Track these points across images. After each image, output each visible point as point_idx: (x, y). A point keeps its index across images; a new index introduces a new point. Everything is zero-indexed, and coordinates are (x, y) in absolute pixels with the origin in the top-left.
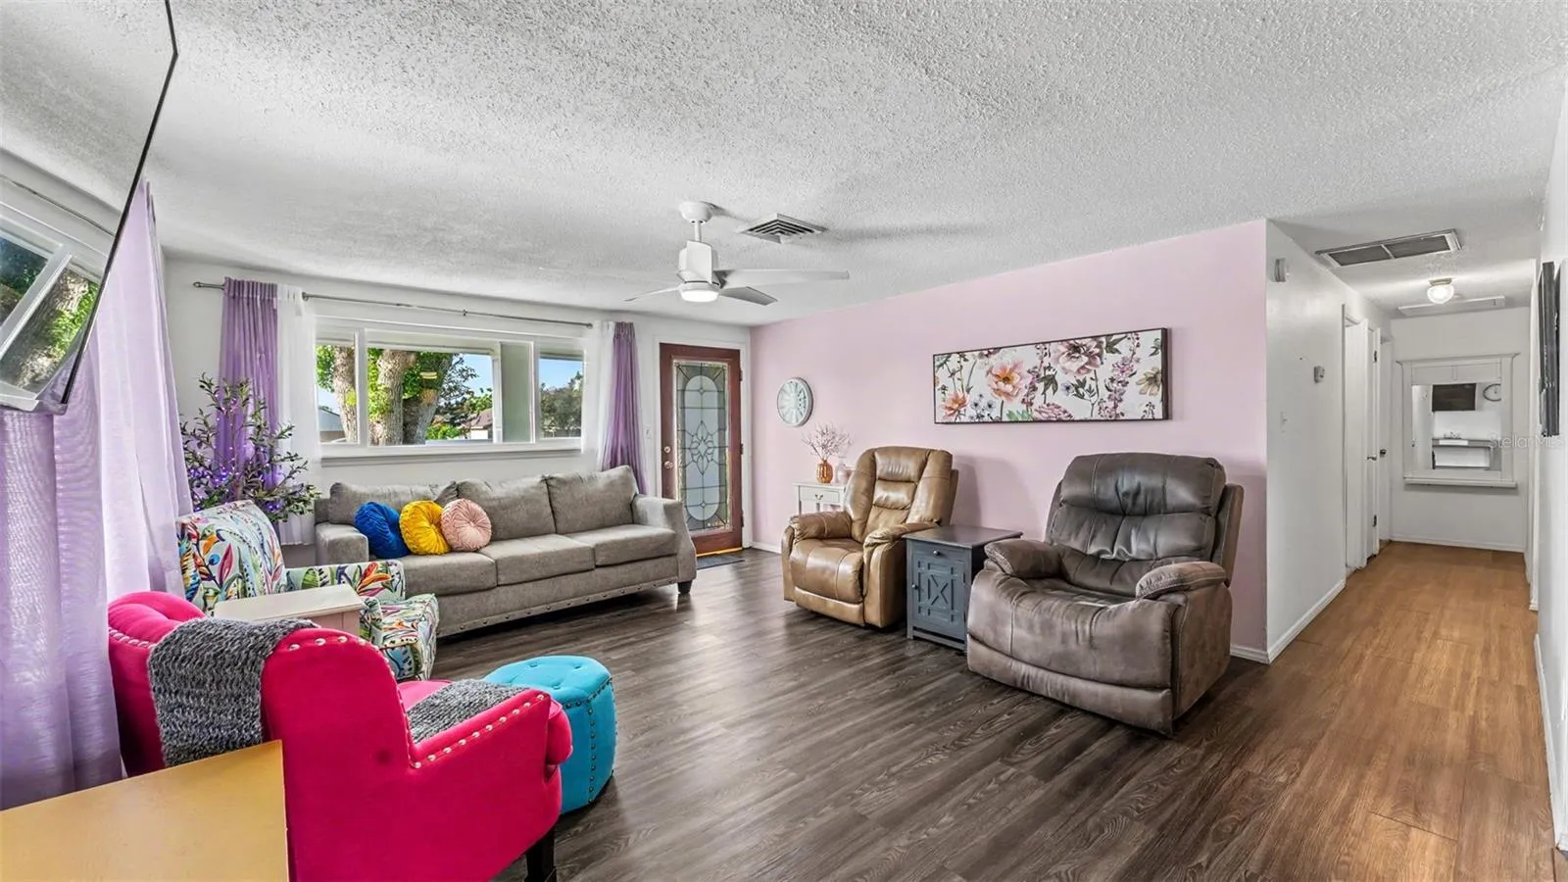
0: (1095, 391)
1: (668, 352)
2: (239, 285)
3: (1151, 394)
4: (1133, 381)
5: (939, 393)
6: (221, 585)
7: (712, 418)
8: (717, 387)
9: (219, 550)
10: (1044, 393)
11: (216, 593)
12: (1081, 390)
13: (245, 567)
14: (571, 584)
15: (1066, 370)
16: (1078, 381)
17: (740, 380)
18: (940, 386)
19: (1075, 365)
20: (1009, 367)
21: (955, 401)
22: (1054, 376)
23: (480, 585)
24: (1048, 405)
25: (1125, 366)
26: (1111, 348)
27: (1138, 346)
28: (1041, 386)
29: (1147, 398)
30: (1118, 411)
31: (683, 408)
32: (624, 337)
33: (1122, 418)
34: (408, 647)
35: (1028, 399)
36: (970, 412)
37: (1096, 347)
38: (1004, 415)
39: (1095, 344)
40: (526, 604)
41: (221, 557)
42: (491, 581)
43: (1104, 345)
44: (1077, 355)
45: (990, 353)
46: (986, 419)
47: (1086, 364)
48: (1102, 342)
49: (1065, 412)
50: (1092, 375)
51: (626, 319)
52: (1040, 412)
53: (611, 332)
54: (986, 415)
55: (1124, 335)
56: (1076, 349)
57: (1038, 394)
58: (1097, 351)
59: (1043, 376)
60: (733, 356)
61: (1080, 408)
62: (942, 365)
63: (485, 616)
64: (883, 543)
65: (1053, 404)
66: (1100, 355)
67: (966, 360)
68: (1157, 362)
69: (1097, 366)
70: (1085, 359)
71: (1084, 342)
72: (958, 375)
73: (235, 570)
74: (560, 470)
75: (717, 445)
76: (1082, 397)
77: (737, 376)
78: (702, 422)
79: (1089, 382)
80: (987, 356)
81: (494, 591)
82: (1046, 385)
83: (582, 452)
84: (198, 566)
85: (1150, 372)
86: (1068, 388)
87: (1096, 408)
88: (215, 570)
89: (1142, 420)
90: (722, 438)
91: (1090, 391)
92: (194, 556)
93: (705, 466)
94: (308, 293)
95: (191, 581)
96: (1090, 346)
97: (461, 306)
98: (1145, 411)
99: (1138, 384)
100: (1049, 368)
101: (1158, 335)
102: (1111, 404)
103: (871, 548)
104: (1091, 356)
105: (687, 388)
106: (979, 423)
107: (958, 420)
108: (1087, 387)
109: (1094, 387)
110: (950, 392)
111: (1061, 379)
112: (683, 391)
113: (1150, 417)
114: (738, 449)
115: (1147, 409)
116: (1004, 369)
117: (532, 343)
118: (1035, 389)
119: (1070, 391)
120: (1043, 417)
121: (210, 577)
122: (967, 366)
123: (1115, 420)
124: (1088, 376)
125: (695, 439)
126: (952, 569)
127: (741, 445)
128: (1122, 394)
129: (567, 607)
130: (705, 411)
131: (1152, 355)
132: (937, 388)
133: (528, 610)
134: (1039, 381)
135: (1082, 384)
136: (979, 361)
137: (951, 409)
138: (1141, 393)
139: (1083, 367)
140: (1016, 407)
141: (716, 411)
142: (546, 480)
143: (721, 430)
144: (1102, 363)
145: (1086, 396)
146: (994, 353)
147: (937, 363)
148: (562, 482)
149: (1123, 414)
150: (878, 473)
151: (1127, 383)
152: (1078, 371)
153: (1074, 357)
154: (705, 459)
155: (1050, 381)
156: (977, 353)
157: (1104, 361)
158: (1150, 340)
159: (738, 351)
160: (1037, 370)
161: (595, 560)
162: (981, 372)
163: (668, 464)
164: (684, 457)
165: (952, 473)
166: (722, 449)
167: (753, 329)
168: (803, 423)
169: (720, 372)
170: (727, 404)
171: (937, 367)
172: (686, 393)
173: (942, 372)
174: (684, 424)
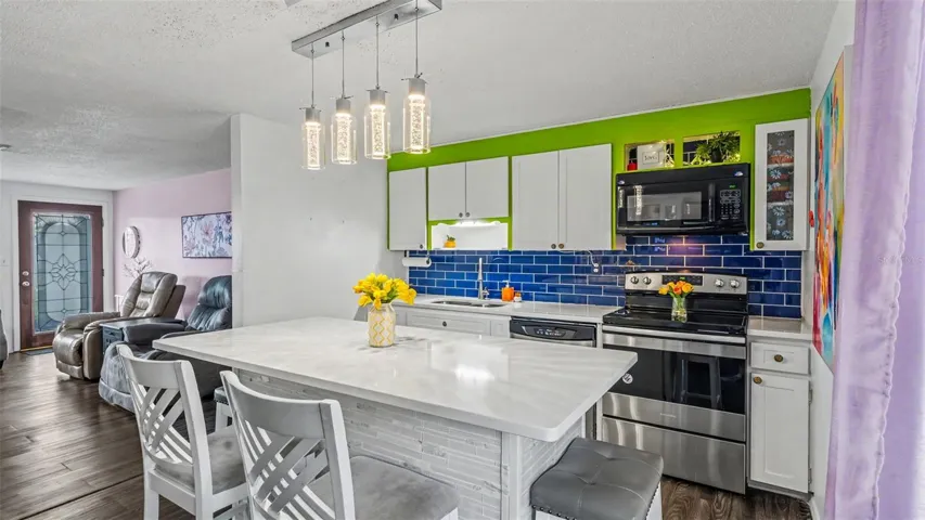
1: (26, 206)
5: (184, 240)
7: (74, 253)
8: (79, 230)
10: (219, 242)
15: (226, 229)
17: (102, 225)
18: (184, 235)
19: (228, 227)
20: (208, 227)
21: (189, 245)
22: (222, 232)
28: (218, 238)
31: (43, 245)
35: (214, 245)
36: (195, 252)
38: (207, 254)
45: (201, 217)
46: (201, 256)
49: (226, 252)
52: (218, 253)
54: (201, 253)
56: (229, 218)
57: (217, 242)
59: (219, 232)
60: (96, 211)
62: (185, 223)
65: (222, 248)
67: (193, 221)
72: (190, 230)
75: (78, 270)
77: (99, 223)
78: (63, 254)
80: (200, 219)
82: (220, 237)
86: (227, 239)
90: (84, 265)
93: (65, 285)
100: (221, 227)
105: (47, 231)
106: (198, 257)
107: (192, 256)
110: (188, 239)
111: (224, 234)
112: (44, 233)
114: (99, 273)
116: (206, 227)
119: (227, 241)
120: (220, 255)
122: (194, 223)
125: (56, 266)
127: (103, 270)
130: (66, 247)
132: (183, 237)
134: (218, 235)
136: (198, 222)
137: (188, 249)
141: (78, 247)
143: (83, 259)
146: (203, 218)
147: (183, 222)
150: (141, 288)
153: (228, 222)
154: (66, 279)
156: (197, 217)
159: (101, 207)
160: (217, 229)
162: (198, 228)
163: (25, 283)
164: (44, 278)
165: (175, 287)
166: (84, 273)
167: (114, 193)
168: (135, 256)
169: (84, 220)
170: (90, 242)
171: (183, 224)
172: (46, 235)
173: (185, 227)
174: (44, 255)
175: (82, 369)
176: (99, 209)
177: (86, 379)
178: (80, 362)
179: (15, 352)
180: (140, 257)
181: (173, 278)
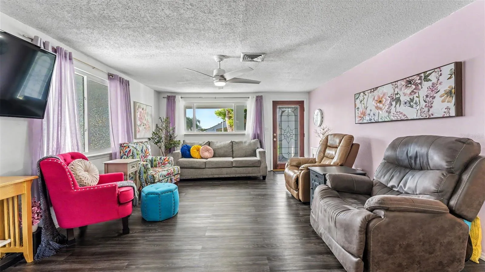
0: (419, 103)
1: (275, 104)
2: (169, 96)
3: (448, 102)
4: (437, 95)
5: (356, 110)
6: (127, 157)
7: (292, 125)
8: (294, 114)
9: (128, 150)
10: (395, 107)
11: (126, 158)
12: (412, 103)
13: (134, 154)
14: (225, 171)
15: (405, 94)
16: (410, 99)
17: (304, 111)
18: (357, 108)
19: (408, 91)
20: (381, 96)
21: (362, 114)
22: (399, 97)
23: (201, 167)
24: (397, 112)
25: (434, 88)
26: (426, 79)
27: (441, 75)
28: (394, 103)
29: (446, 104)
30: (430, 113)
31: (281, 121)
32: (259, 100)
33: (432, 117)
34: (152, 176)
35: (389, 110)
36: (367, 118)
37: (419, 80)
38: (379, 119)
39: (418, 78)
40: (213, 174)
41: (128, 151)
42: (204, 167)
43: (423, 78)
44: (410, 85)
45: (374, 90)
46: (373, 121)
47: (414, 89)
48: (422, 76)
49: (404, 115)
50: (417, 95)
51: (260, 95)
52: (394, 116)
53: (255, 99)
54: (373, 119)
55: (433, 71)
56: (409, 82)
57: (393, 107)
58: (419, 81)
59: (395, 98)
60: (301, 103)
61: (411, 113)
62: (357, 98)
63: (202, 175)
64: (304, 170)
65: (400, 112)
66: (421, 84)
67: (366, 95)
68: (452, 83)
69: (420, 90)
70: (414, 87)
71: (413, 78)
72: (363, 102)
73: (131, 154)
74: (236, 139)
75: (294, 134)
76: (412, 107)
77: (302, 109)
78: (288, 126)
79: (416, 99)
80: (373, 92)
81: (205, 169)
82: (396, 102)
83: (246, 135)
84: (123, 152)
85: (447, 88)
86: (406, 103)
87: (419, 111)
88: (126, 154)
89: (443, 117)
90: (296, 131)
91: (416, 103)
92: (123, 150)
93: (289, 141)
94: (182, 97)
95: (122, 155)
96: (416, 80)
97: (214, 96)
98: (445, 112)
99: (441, 97)
100: (398, 94)
101: (452, 66)
102: (426, 109)
103: (301, 171)
104: (416, 85)
105: (283, 115)
106: (370, 123)
107: (363, 122)
108: (414, 102)
109: (418, 101)
110: (361, 110)
111: (403, 99)
112: (281, 116)
113: (448, 115)
114: (303, 135)
115: (446, 110)
116: (379, 97)
117: (234, 104)
118: (392, 105)
119: (407, 104)
120: (395, 118)
121: (125, 155)
122: (366, 97)
123: (429, 118)
124: (415, 96)
125: (286, 131)
126: (320, 183)
127: (304, 134)
128: (432, 103)
129: (224, 177)
130: (289, 122)
131: (448, 79)
132: (356, 109)
133: (213, 176)
134: (393, 101)
135: (412, 100)
136: (370, 95)
137: (360, 117)
138: (443, 101)
139: (413, 91)
140: (383, 115)
141: (294, 122)
142: (232, 142)
143: (296, 128)
144: (422, 88)
145: (414, 106)
146: (376, 90)
147: (356, 98)
148: (237, 143)
149: (433, 115)
150: (328, 144)
151: (435, 97)
152: (410, 94)
153: (408, 87)
154: (289, 138)
155: (398, 100)
156: (369, 91)
157: (423, 86)
158: (448, 70)
159: (303, 101)
160: (392, 96)
161: (232, 165)
162: (370, 100)
163: (275, 139)
164: (281, 137)
165: (353, 144)
166: (296, 135)
167: (309, 93)
168: (320, 125)
169: (296, 109)
170: (299, 120)
171: (355, 99)
172: (282, 116)
173: (358, 101)
174: (281, 127)
175: (298, 193)
176: (303, 102)
177: (300, 201)
178: (297, 189)
179: (271, 171)
180: (324, 125)
181: (351, 138)
